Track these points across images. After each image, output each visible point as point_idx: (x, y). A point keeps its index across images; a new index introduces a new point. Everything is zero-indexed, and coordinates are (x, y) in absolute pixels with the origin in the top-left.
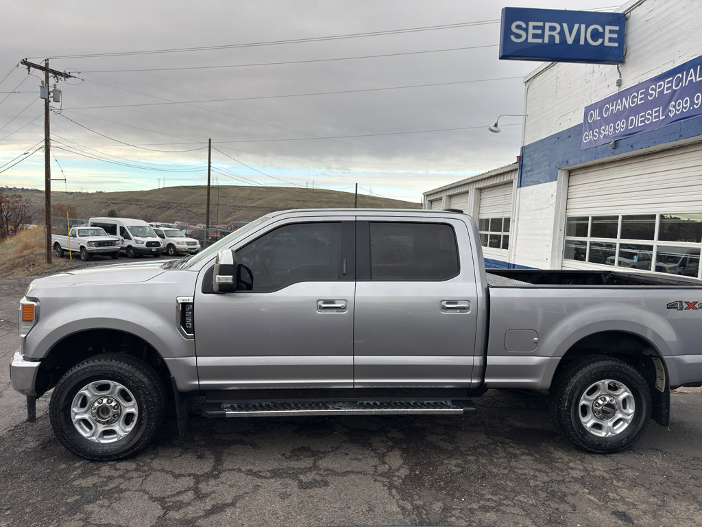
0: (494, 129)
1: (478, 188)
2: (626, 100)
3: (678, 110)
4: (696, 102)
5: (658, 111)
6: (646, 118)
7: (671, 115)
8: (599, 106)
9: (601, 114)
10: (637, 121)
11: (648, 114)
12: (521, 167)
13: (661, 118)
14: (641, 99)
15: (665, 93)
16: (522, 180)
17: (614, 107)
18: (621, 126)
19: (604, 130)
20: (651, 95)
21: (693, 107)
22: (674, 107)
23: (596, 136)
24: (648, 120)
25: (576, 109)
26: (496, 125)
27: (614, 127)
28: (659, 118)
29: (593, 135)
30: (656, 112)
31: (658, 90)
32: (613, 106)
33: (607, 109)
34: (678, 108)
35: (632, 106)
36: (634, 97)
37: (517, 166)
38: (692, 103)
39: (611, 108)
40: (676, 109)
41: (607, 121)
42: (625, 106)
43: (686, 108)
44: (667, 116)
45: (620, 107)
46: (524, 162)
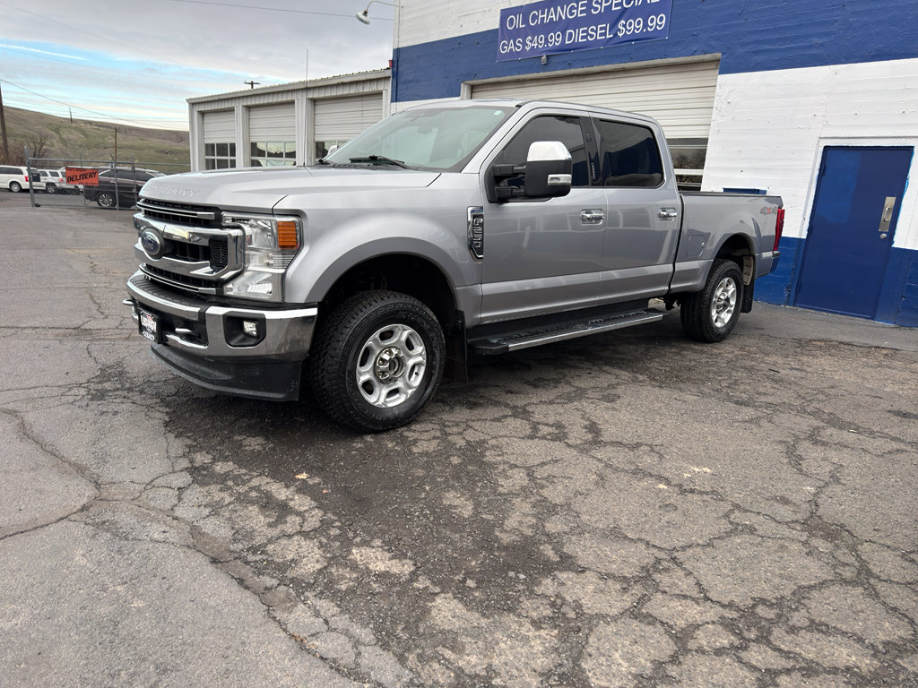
0: (363, 17)
1: (311, 99)
2: (562, 9)
3: (629, 31)
4: (650, 25)
5: (605, 28)
6: (588, 34)
7: (620, 35)
8: (524, 11)
9: (525, 21)
10: (578, 36)
11: (592, 30)
12: (396, 75)
13: (608, 37)
14: (582, 12)
15: (613, 9)
16: (399, 92)
17: (545, 16)
18: (555, 40)
19: (531, 41)
20: (596, 9)
21: (647, 30)
22: (625, 26)
23: (519, 47)
24: (592, 36)
25: (487, 9)
26: (365, 13)
27: (546, 39)
28: (606, 36)
29: (515, 45)
30: (601, 29)
31: (604, 5)
32: (543, 13)
33: (535, 17)
34: (629, 28)
35: (570, 17)
36: (573, 8)
37: (389, 73)
38: (645, 25)
39: (540, 16)
40: (626, 29)
41: (535, 31)
42: (560, 17)
43: (638, 29)
44: (616, 35)
45: (554, 16)
46: (400, 69)
